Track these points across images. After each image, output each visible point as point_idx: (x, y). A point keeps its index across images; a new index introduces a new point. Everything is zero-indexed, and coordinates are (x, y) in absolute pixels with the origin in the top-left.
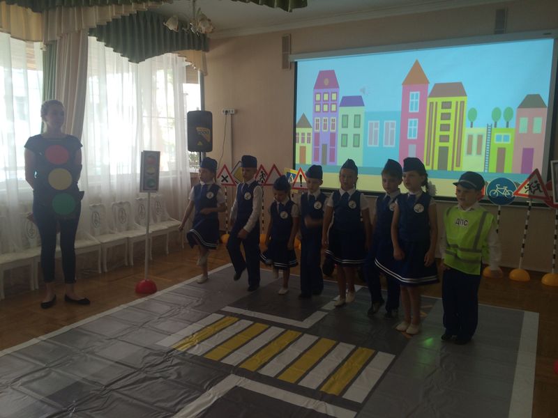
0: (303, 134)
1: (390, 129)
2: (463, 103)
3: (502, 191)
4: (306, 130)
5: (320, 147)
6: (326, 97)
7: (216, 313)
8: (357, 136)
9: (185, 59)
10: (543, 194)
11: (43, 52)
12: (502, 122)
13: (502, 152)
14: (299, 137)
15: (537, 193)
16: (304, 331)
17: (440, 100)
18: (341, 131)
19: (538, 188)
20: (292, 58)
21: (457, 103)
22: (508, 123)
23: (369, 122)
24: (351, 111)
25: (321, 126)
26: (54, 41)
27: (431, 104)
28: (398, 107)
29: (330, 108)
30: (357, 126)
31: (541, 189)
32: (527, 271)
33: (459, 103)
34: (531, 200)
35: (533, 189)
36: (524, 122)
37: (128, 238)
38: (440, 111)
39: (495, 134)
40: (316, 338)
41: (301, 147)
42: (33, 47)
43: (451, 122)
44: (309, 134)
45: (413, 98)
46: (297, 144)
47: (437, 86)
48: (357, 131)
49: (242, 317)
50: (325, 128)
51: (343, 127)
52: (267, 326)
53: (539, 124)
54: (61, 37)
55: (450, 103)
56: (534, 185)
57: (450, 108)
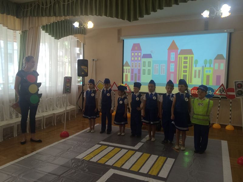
0: (127, 69)
1: (163, 67)
2: (192, 57)
3: (209, 92)
4: (128, 68)
5: (134, 75)
6: (136, 54)
7: (97, 144)
8: (149, 70)
9: (76, 38)
10: (225, 94)
11: (20, 35)
12: (208, 65)
13: (208, 77)
14: (125, 70)
15: (223, 93)
16: (136, 151)
17: (183, 56)
18: (142, 68)
19: (223, 91)
20: (122, 38)
21: (190, 57)
22: (210, 66)
23: (154, 64)
24: (147, 60)
25: (134, 66)
26: (26, 30)
27: (180, 57)
28: (166, 59)
29: (138, 59)
30: (149, 66)
31: (224, 91)
32: (220, 124)
33: (191, 57)
34: (221, 96)
35: (221, 92)
36: (217, 65)
37: (54, 114)
38: (183, 60)
39: (205, 69)
40: (142, 153)
41: (125, 75)
42: (16, 33)
43: (188, 65)
44: (129, 69)
45: (172, 55)
46: (124, 73)
47: (182, 50)
48: (149, 68)
49: (109, 146)
50: (136, 67)
51: (143, 66)
52: (120, 149)
53: (223, 66)
54: (29, 29)
55: (187, 57)
56: (222, 90)
57: (187, 59)
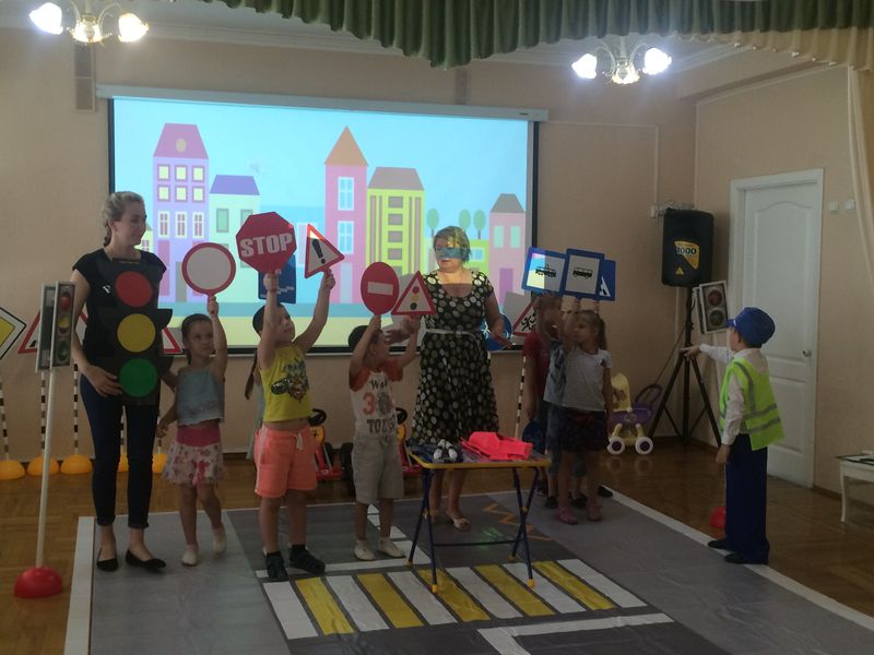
2: (418, 200)
5: (172, 269)
6: (181, 173)
17: (386, 194)
18: (215, 237)
20: (100, 91)
21: (410, 199)
22: (479, 233)
24: (234, 202)
25: (172, 229)
27: (373, 198)
29: (190, 194)
33: (414, 200)
36: (499, 230)
43: (404, 228)
45: (343, 188)
47: (380, 171)
51: (218, 230)
53: (518, 234)
55: (401, 199)
57: (401, 206)
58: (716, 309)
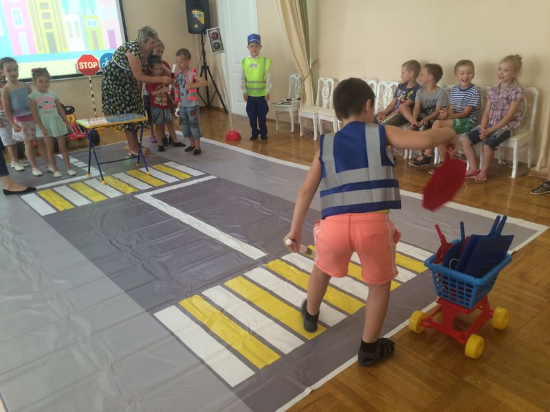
12: (88, 11)
13: (94, 34)
22: (92, 11)
39: (86, 20)
43: (50, 11)
58: (216, 41)
